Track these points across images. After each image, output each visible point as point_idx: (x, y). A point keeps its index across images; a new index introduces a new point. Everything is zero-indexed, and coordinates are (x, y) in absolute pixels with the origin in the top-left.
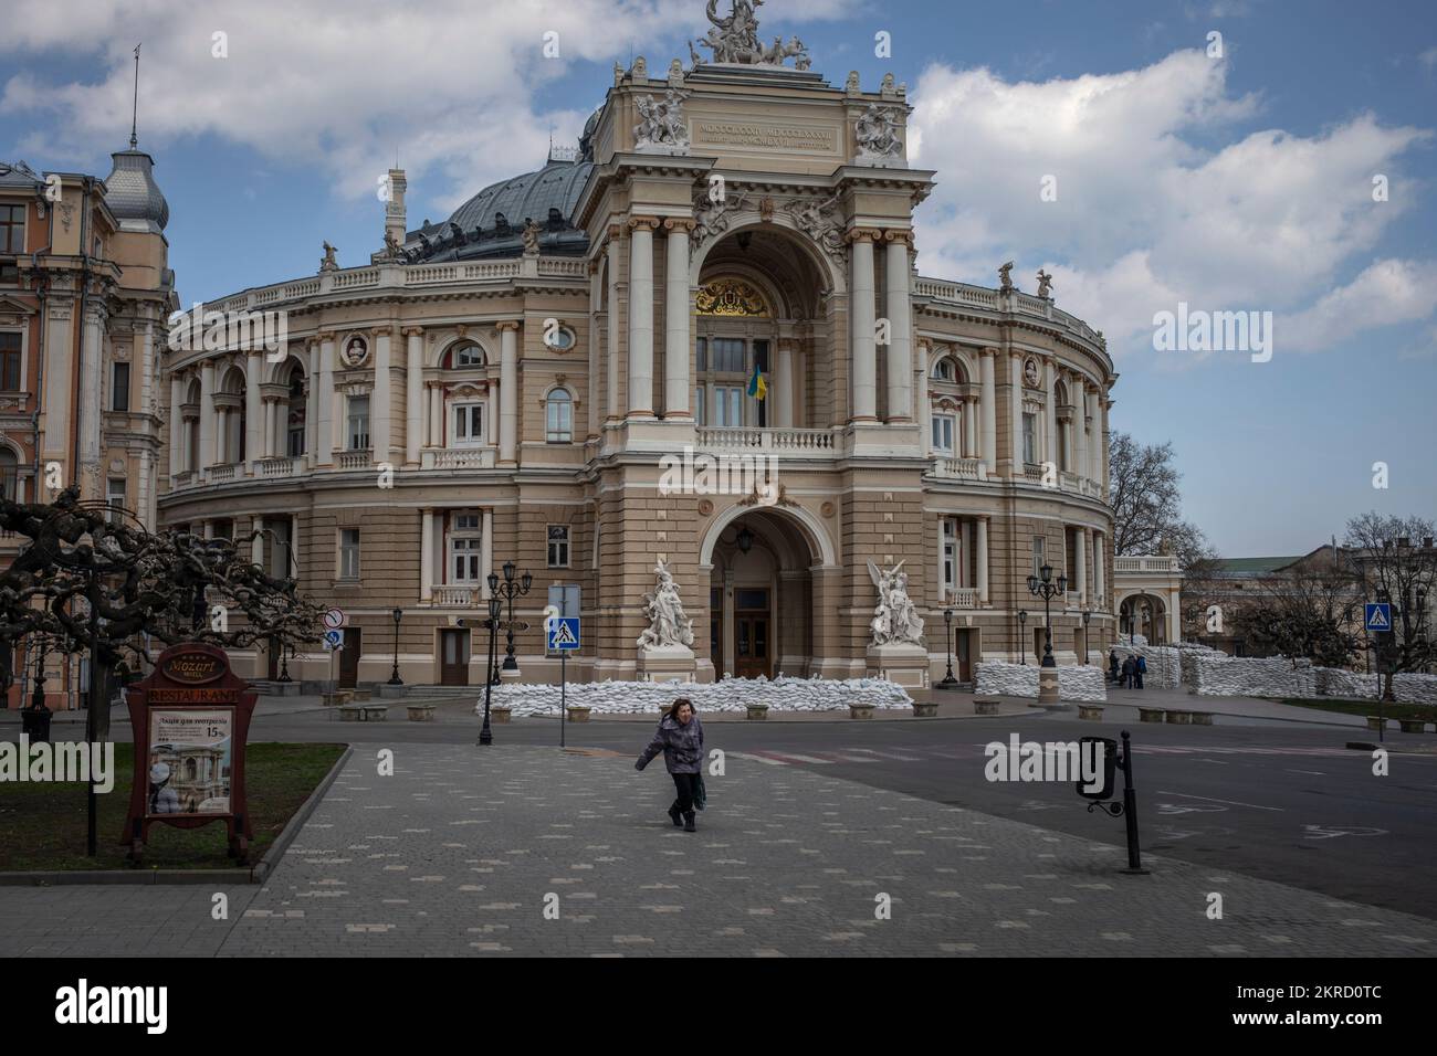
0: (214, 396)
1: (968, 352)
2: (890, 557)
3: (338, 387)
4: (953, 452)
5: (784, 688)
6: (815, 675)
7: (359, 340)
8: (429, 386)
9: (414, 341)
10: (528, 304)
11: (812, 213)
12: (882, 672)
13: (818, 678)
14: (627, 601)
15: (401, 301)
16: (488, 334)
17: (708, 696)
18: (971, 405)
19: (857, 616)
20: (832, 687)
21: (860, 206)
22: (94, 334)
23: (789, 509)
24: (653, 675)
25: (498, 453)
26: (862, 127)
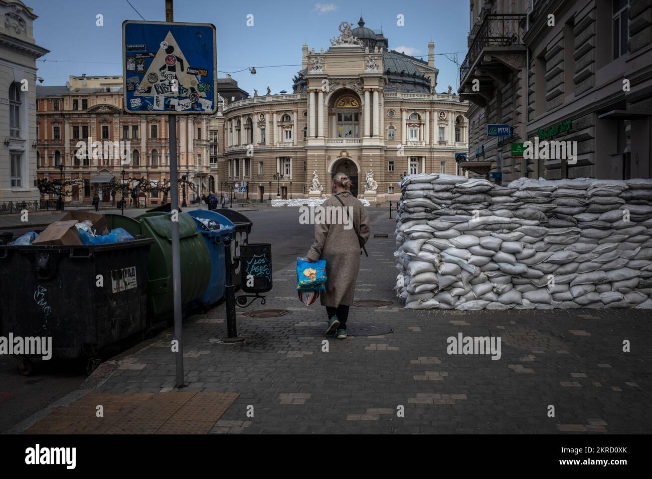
0: (235, 127)
1: (421, 112)
3: (259, 126)
4: (417, 139)
7: (262, 114)
8: (279, 126)
9: (275, 115)
10: (299, 106)
11: (356, 85)
12: (365, 197)
14: (308, 181)
15: (271, 105)
16: (291, 113)
18: (422, 126)
21: (365, 83)
22: (190, 124)
23: (349, 158)
25: (293, 143)
26: (368, 62)
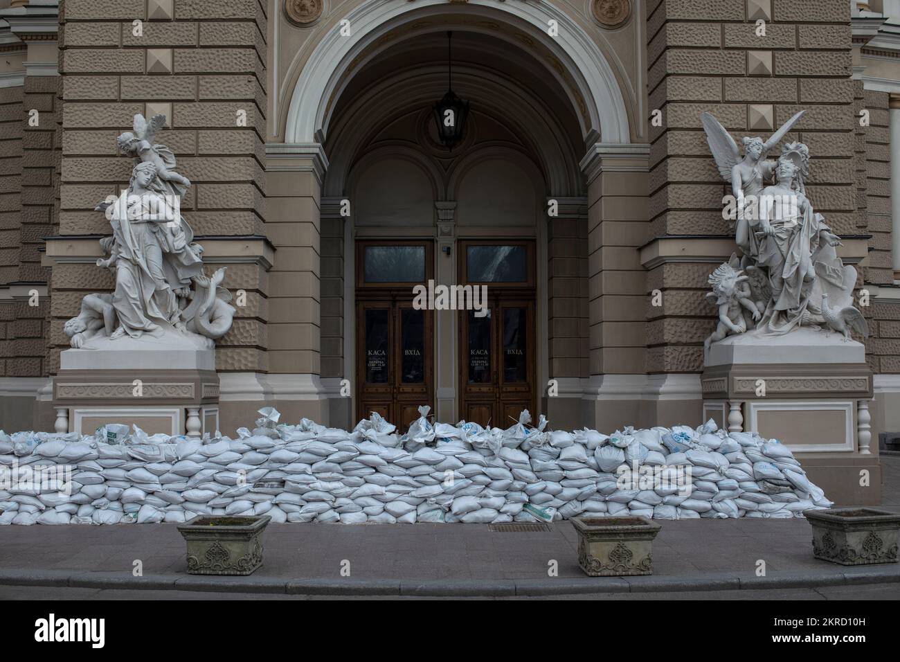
2: (766, 111)
5: (426, 453)
6: (525, 415)
12: (736, 407)
13: (534, 424)
17: (190, 476)
19: (678, 261)
20: (577, 451)
24: (79, 414)
